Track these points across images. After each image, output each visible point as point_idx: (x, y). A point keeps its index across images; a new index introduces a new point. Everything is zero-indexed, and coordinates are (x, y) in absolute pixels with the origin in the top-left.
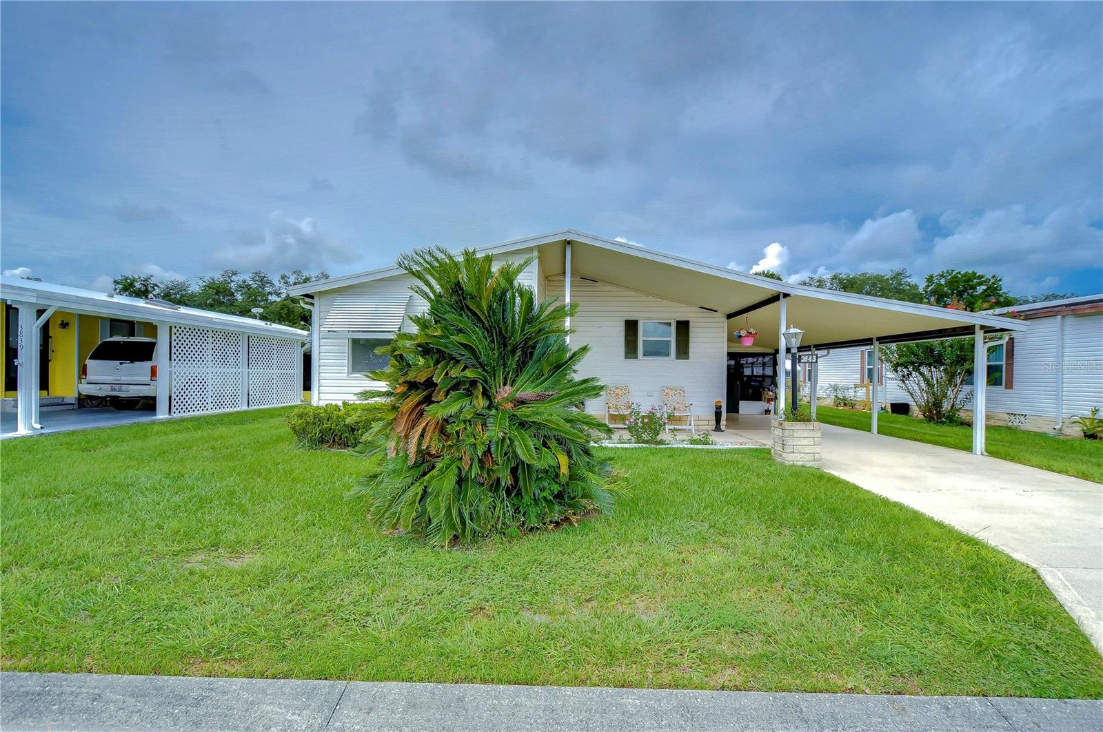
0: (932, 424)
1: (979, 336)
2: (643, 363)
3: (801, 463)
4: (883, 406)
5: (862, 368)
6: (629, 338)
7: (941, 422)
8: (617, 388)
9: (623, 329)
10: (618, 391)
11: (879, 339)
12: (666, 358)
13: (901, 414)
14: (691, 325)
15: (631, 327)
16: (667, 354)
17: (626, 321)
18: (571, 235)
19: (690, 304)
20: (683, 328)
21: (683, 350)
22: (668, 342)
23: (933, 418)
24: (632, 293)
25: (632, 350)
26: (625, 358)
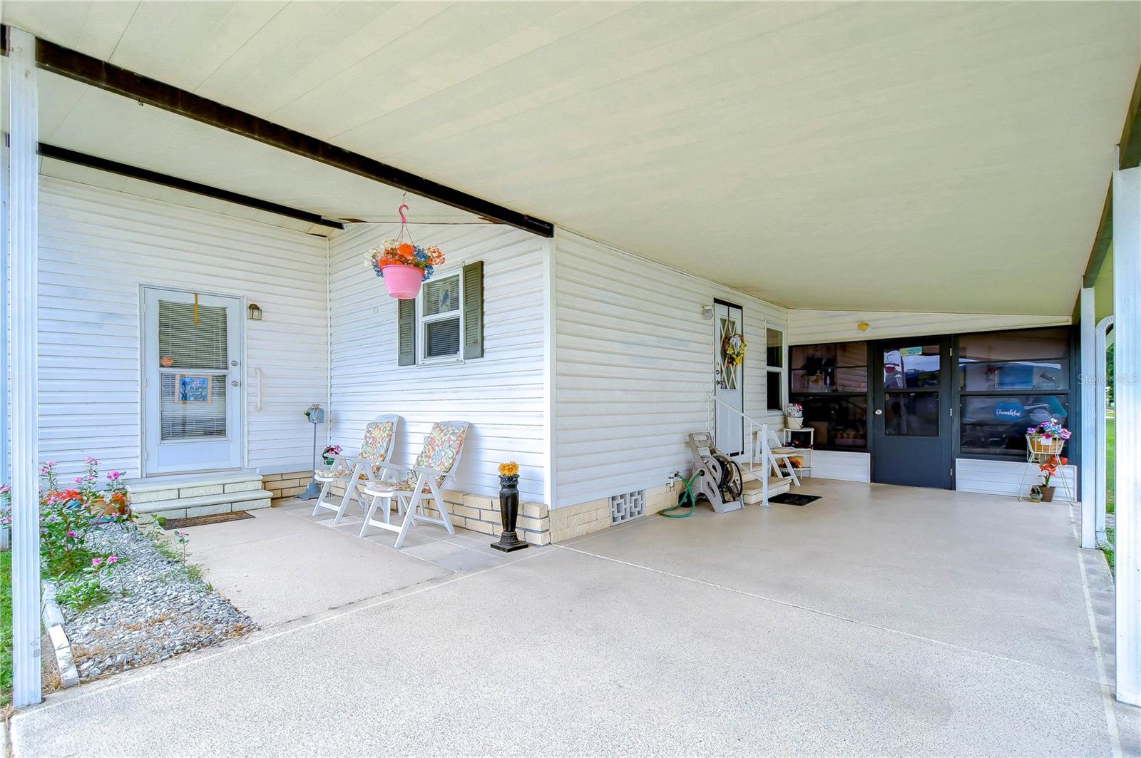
2: (422, 373)
6: (403, 322)
9: (397, 304)
12: (453, 358)
14: (486, 271)
16: (457, 350)
22: (458, 321)
25: (406, 347)
26: (400, 364)
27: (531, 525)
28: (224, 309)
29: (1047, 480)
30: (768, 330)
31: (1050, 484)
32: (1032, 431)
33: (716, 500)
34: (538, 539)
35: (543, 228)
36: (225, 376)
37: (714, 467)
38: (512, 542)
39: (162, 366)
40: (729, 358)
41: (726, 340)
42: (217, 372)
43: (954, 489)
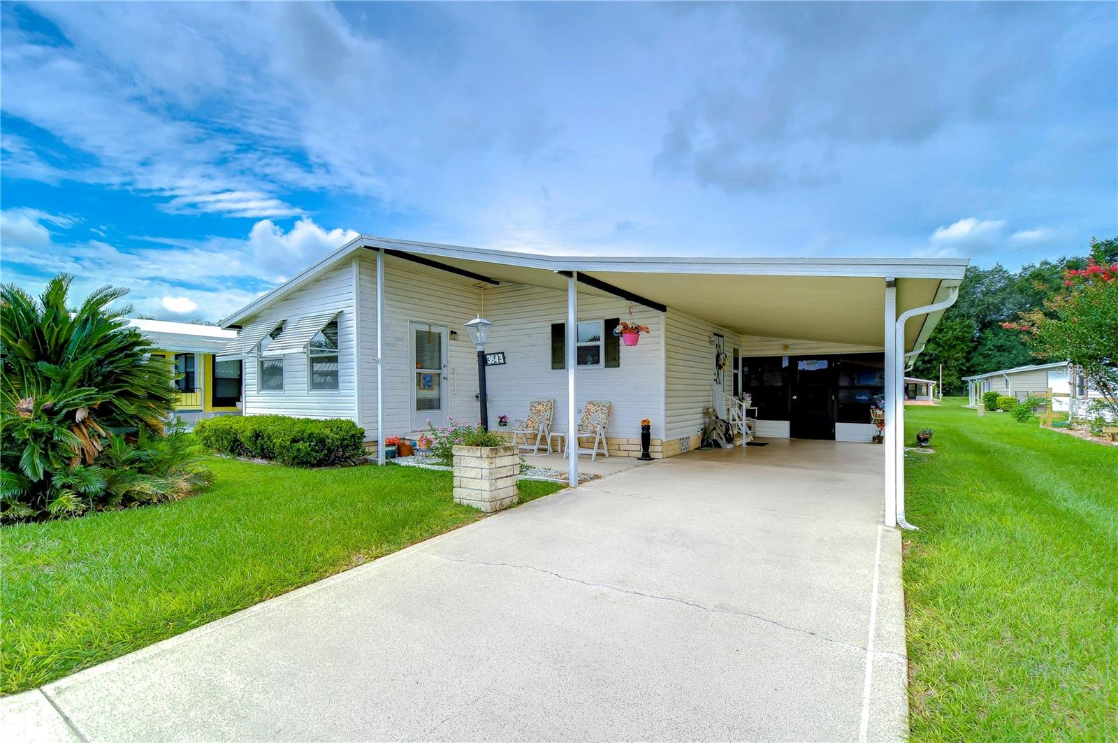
6: (555, 345)
8: (539, 403)
12: (597, 366)
15: (558, 332)
16: (598, 362)
17: (553, 326)
21: (613, 357)
22: (598, 347)
25: (558, 359)
26: (552, 369)
27: (655, 449)
28: (440, 334)
29: (880, 432)
30: (734, 349)
31: (881, 435)
32: (873, 407)
33: (723, 442)
34: (659, 455)
35: (662, 308)
36: (439, 374)
37: (721, 425)
38: (646, 456)
39: (417, 368)
40: (719, 367)
41: (718, 356)
42: (439, 371)
43: (834, 439)
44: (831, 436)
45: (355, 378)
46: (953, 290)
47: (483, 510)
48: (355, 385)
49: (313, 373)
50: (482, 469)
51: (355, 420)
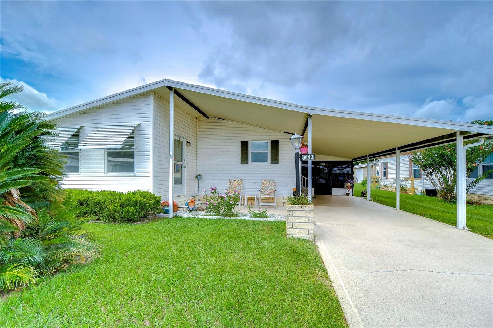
0: (446, 203)
1: (460, 140)
2: (251, 166)
3: (299, 236)
4: (422, 191)
5: (411, 170)
6: (242, 152)
7: (452, 202)
8: (235, 181)
9: (240, 146)
10: (235, 183)
11: (399, 148)
12: (266, 163)
13: (431, 196)
14: (280, 143)
15: (244, 145)
16: (266, 161)
17: (242, 142)
18: (167, 82)
19: (278, 131)
20: (275, 145)
21: (275, 159)
22: (267, 153)
23: (447, 199)
24: (244, 126)
25: (244, 158)
26: (241, 163)
28: (182, 142)
39: (174, 161)
42: (181, 163)
43: (331, 195)
44: (330, 194)
45: (151, 166)
46: (483, 138)
47: (310, 239)
48: (151, 170)
49: (108, 161)
50: (308, 217)
51: (151, 191)
